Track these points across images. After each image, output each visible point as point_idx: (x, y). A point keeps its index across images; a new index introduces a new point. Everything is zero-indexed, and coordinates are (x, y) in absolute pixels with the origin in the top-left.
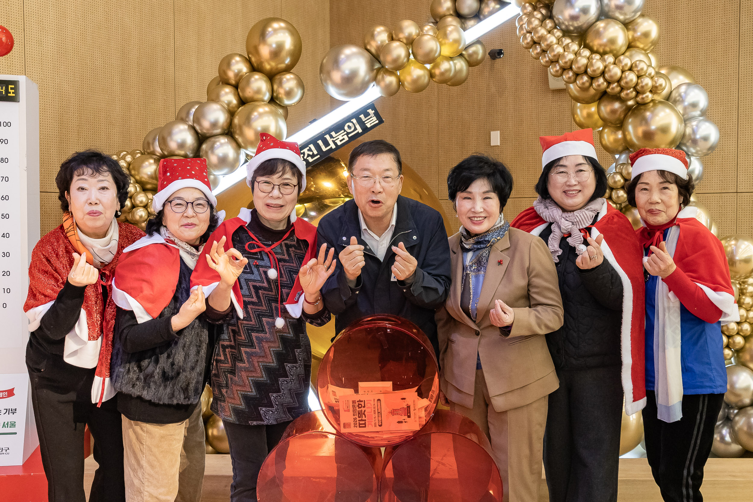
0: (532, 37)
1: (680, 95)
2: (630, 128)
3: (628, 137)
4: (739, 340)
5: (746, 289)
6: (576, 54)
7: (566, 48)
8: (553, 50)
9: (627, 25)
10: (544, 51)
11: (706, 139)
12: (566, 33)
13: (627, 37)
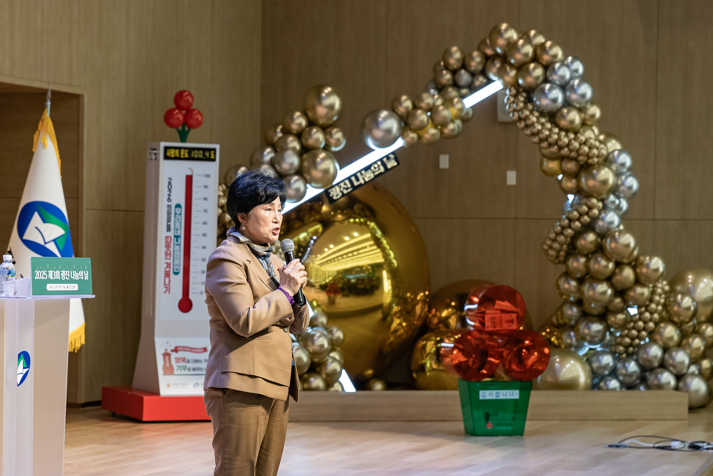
0: (519, 115)
1: (614, 157)
2: (583, 180)
3: (581, 185)
4: (651, 325)
5: (656, 291)
6: (550, 130)
7: (543, 124)
8: (534, 127)
9: (581, 110)
10: (527, 126)
11: (630, 188)
12: (542, 114)
13: (580, 117)
